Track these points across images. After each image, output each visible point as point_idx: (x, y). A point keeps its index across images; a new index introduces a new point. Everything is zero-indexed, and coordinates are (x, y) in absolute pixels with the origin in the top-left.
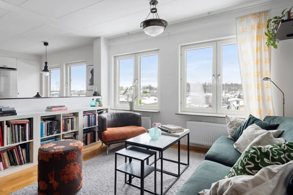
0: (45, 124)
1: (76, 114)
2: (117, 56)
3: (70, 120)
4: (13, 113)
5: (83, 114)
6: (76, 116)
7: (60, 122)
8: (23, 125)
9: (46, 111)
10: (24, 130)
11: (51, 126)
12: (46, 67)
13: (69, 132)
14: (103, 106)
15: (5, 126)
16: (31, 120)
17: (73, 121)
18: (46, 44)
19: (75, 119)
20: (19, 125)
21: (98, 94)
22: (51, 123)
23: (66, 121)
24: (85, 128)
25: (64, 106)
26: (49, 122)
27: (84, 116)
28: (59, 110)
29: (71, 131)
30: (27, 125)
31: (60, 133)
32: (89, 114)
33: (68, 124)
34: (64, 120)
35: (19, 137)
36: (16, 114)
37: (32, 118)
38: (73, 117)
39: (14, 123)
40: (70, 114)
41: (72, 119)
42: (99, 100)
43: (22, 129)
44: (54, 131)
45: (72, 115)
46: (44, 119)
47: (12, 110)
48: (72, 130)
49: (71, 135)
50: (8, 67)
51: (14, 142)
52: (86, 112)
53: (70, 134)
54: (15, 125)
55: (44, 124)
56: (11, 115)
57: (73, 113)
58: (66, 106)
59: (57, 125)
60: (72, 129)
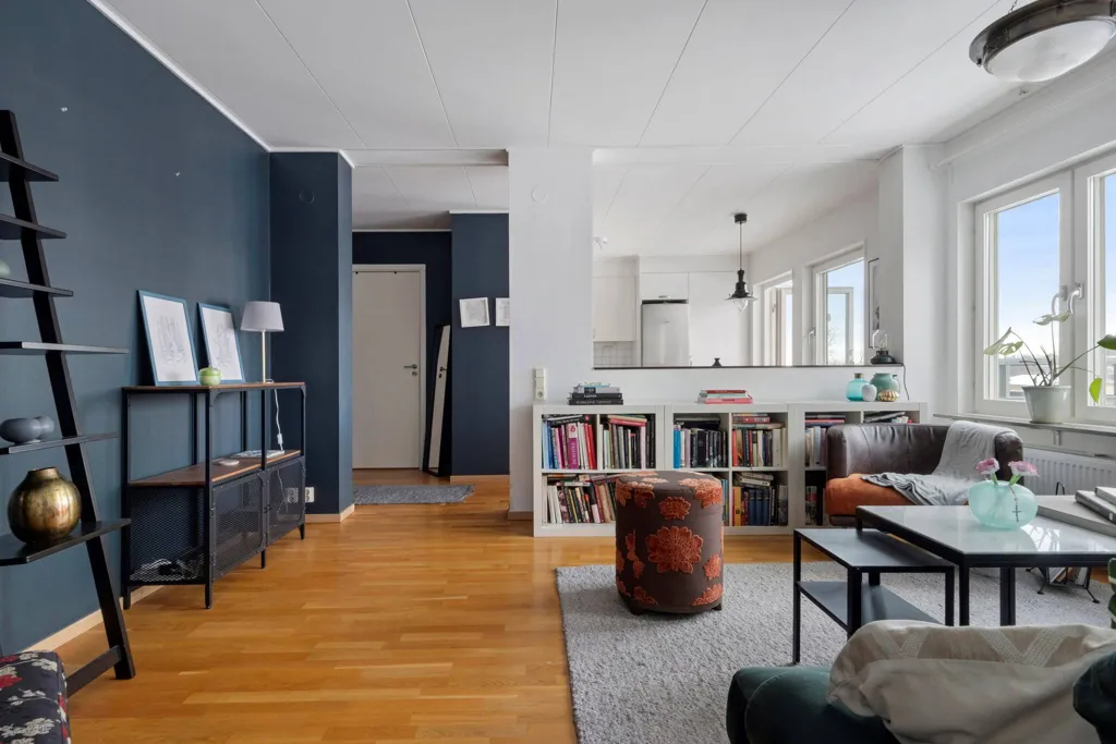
0: (685, 435)
1: (778, 419)
2: (980, 202)
3: (760, 434)
4: (615, 399)
5: (803, 422)
6: (779, 425)
7: (727, 434)
8: (635, 429)
9: (699, 402)
10: (637, 440)
11: (701, 443)
12: (740, 286)
13: (755, 469)
14: (897, 401)
15: (600, 427)
16: (650, 418)
17: (771, 441)
18: (741, 218)
19: (776, 433)
20: (626, 427)
21: (889, 360)
22: (701, 436)
23: (748, 434)
24: (813, 467)
25: (744, 392)
26: (697, 430)
27: (808, 426)
28: (725, 401)
29: (762, 468)
30: (643, 430)
31: (727, 466)
32: (831, 422)
33: (755, 445)
34: (739, 433)
35: (626, 455)
36: (622, 403)
37: (654, 415)
38: (770, 427)
39: (616, 422)
40: (761, 415)
41: (765, 431)
42: (883, 379)
43: (632, 437)
44: (709, 457)
45: (765, 420)
46: (685, 421)
47: (615, 392)
48: (766, 464)
49: (763, 480)
50: (670, 298)
51: (617, 465)
52: (819, 416)
53: (760, 476)
54: (618, 425)
55: (683, 434)
56: (612, 403)
57: (770, 415)
58: (750, 392)
59: (718, 442)
60: (768, 460)
